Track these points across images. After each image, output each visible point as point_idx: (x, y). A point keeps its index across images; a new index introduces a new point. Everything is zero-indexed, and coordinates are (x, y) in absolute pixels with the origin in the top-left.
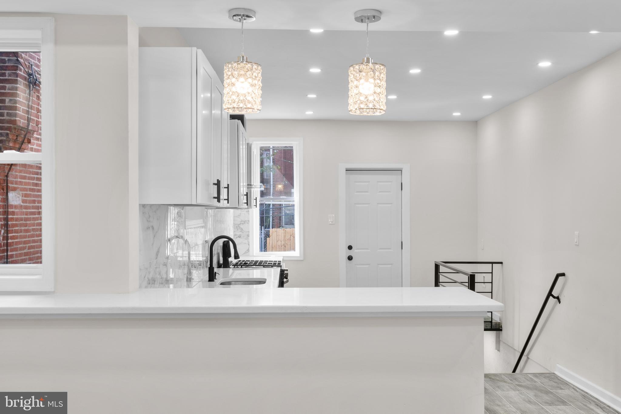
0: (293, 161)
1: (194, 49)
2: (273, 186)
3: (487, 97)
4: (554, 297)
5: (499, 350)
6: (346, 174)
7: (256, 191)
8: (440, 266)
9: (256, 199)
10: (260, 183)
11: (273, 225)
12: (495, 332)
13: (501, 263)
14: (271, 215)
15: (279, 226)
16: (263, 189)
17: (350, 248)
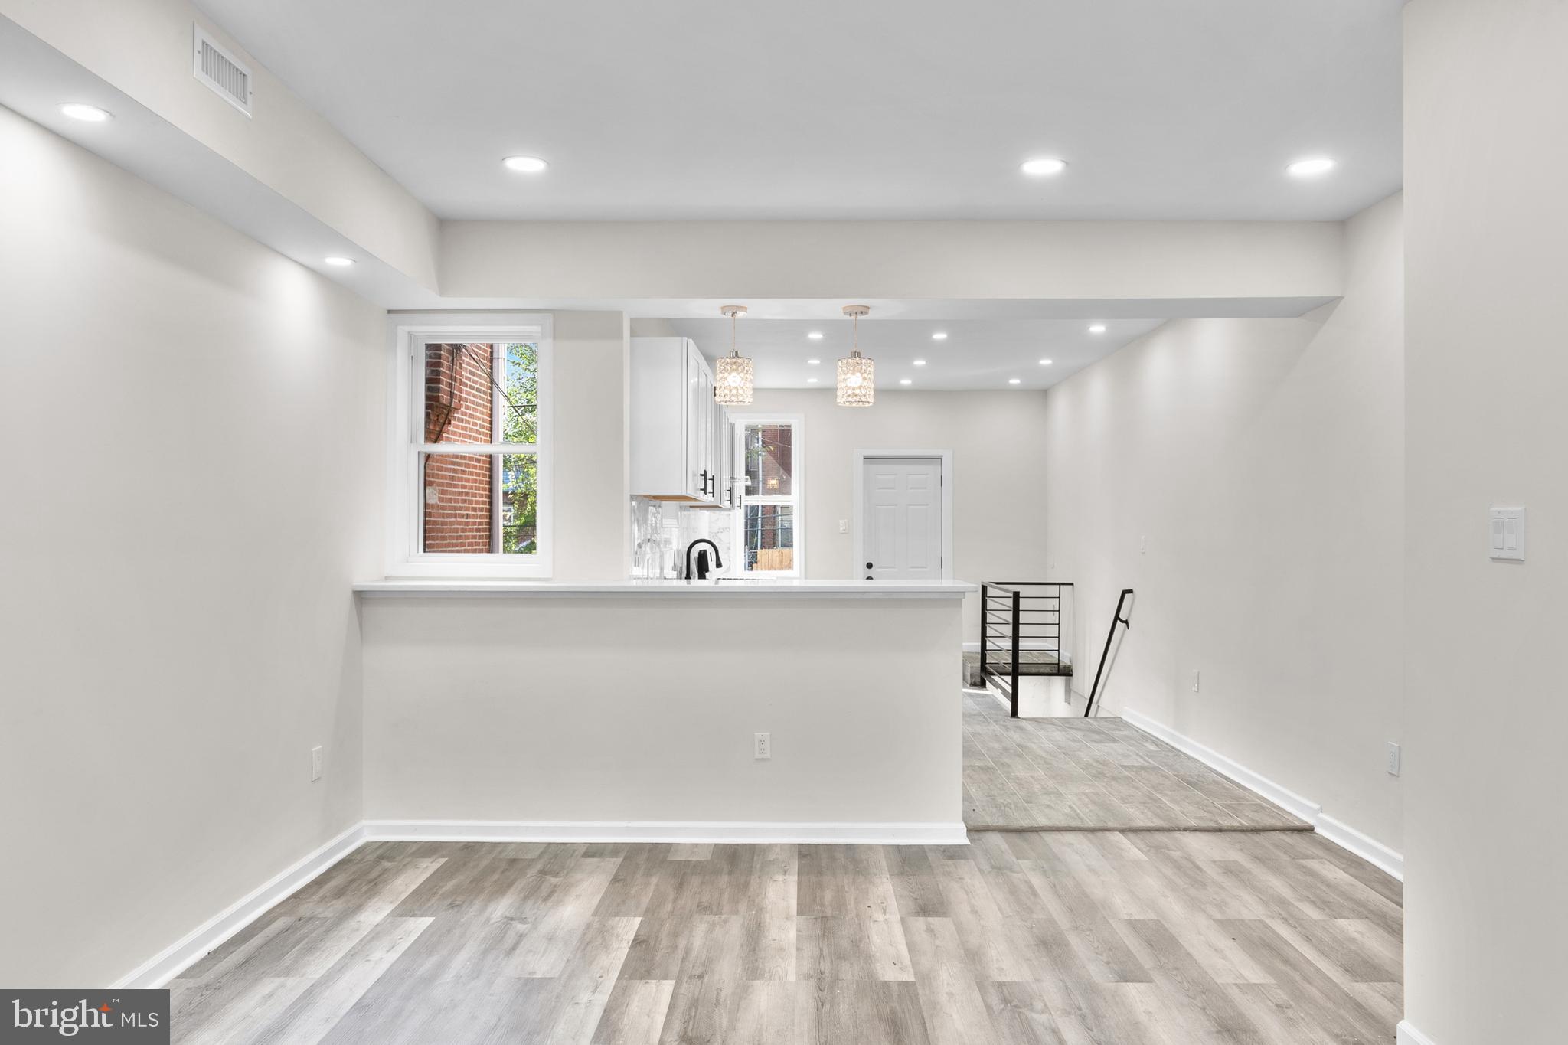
0: (790, 445)
1: (685, 339)
2: (763, 483)
3: (1046, 362)
4: (1122, 621)
5: (1069, 704)
6: (864, 464)
7: (740, 488)
8: (988, 588)
9: (740, 498)
10: (746, 475)
11: (762, 543)
12: (1064, 677)
13: (1072, 584)
14: (760, 528)
15: (773, 545)
16: (749, 483)
17: (870, 566)
